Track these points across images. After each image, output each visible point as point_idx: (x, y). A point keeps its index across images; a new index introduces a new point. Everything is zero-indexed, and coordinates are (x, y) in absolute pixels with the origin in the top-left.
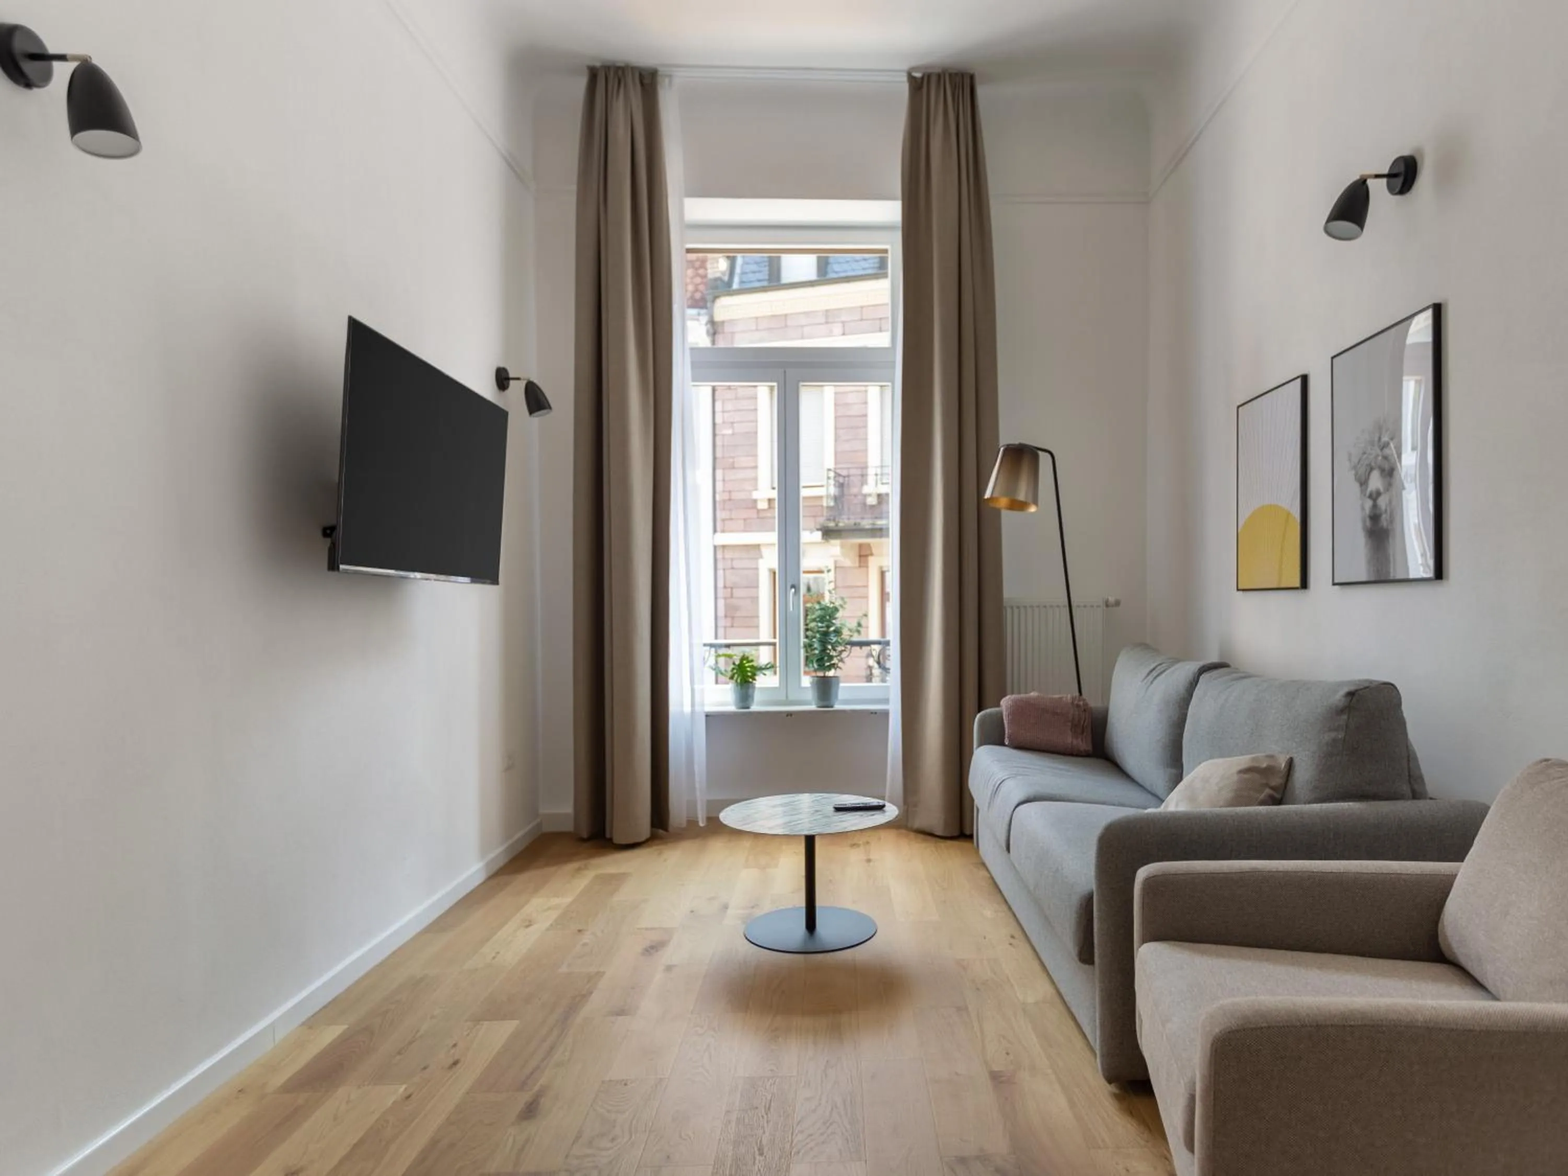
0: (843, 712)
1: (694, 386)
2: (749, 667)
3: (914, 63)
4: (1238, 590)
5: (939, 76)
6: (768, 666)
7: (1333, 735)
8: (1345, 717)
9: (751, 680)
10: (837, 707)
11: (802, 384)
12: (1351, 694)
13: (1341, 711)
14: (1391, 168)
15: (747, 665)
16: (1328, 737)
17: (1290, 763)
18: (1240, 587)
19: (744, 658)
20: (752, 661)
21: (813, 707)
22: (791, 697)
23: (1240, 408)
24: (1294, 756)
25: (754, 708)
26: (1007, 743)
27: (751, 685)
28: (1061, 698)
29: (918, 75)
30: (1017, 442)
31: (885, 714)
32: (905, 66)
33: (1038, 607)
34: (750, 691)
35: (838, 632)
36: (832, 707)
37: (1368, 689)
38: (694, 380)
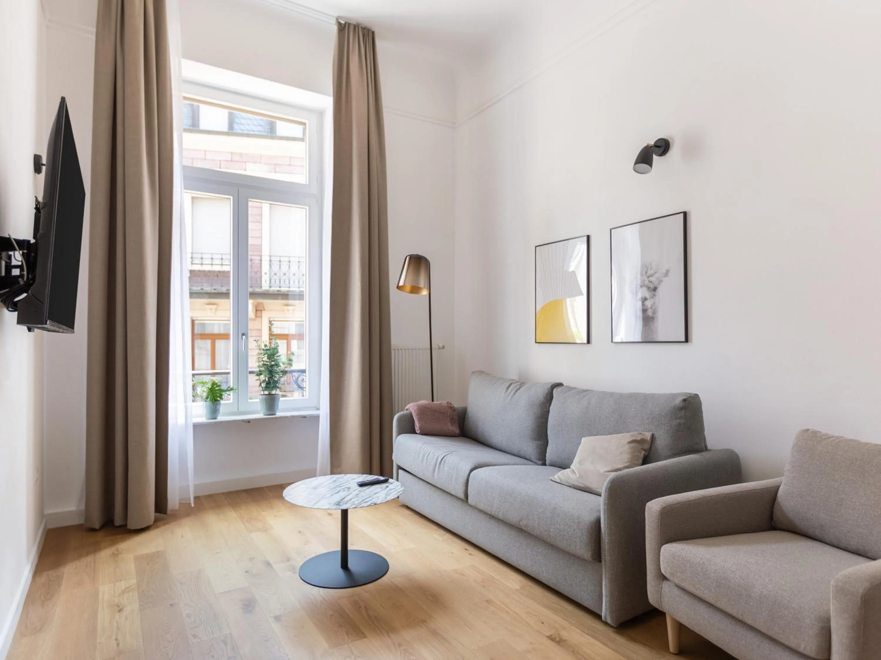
0: (281, 418)
1: (185, 192)
2: (218, 390)
3: (342, 14)
4: (536, 342)
5: (355, 26)
6: (229, 389)
7: (678, 421)
8: (683, 412)
9: (219, 399)
10: (279, 414)
11: (249, 200)
12: (685, 400)
13: (682, 409)
14: (655, 143)
15: (217, 388)
16: (676, 422)
17: (653, 436)
18: (537, 341)
19: (214, 384)
20: (220, 386)
21: (261, 415)
22: (241, 409)
23: (537, 248)
24: (655, 433)
25: (221, 418)
26: (418, 432)
27: (218, 402)
28: (441, 403)
29: (343, 22)
30: (416, 254)
31: (316, 418)
32: (336, 15)
33: (412, 349)
34: (218, 407)
35: (277, 365)
36: (275, 415)
37: (690, 398)
38: (185, 189)
